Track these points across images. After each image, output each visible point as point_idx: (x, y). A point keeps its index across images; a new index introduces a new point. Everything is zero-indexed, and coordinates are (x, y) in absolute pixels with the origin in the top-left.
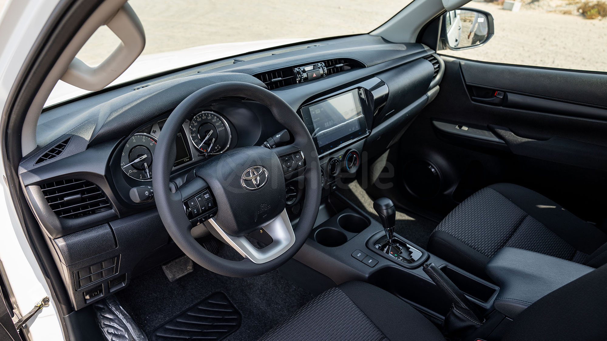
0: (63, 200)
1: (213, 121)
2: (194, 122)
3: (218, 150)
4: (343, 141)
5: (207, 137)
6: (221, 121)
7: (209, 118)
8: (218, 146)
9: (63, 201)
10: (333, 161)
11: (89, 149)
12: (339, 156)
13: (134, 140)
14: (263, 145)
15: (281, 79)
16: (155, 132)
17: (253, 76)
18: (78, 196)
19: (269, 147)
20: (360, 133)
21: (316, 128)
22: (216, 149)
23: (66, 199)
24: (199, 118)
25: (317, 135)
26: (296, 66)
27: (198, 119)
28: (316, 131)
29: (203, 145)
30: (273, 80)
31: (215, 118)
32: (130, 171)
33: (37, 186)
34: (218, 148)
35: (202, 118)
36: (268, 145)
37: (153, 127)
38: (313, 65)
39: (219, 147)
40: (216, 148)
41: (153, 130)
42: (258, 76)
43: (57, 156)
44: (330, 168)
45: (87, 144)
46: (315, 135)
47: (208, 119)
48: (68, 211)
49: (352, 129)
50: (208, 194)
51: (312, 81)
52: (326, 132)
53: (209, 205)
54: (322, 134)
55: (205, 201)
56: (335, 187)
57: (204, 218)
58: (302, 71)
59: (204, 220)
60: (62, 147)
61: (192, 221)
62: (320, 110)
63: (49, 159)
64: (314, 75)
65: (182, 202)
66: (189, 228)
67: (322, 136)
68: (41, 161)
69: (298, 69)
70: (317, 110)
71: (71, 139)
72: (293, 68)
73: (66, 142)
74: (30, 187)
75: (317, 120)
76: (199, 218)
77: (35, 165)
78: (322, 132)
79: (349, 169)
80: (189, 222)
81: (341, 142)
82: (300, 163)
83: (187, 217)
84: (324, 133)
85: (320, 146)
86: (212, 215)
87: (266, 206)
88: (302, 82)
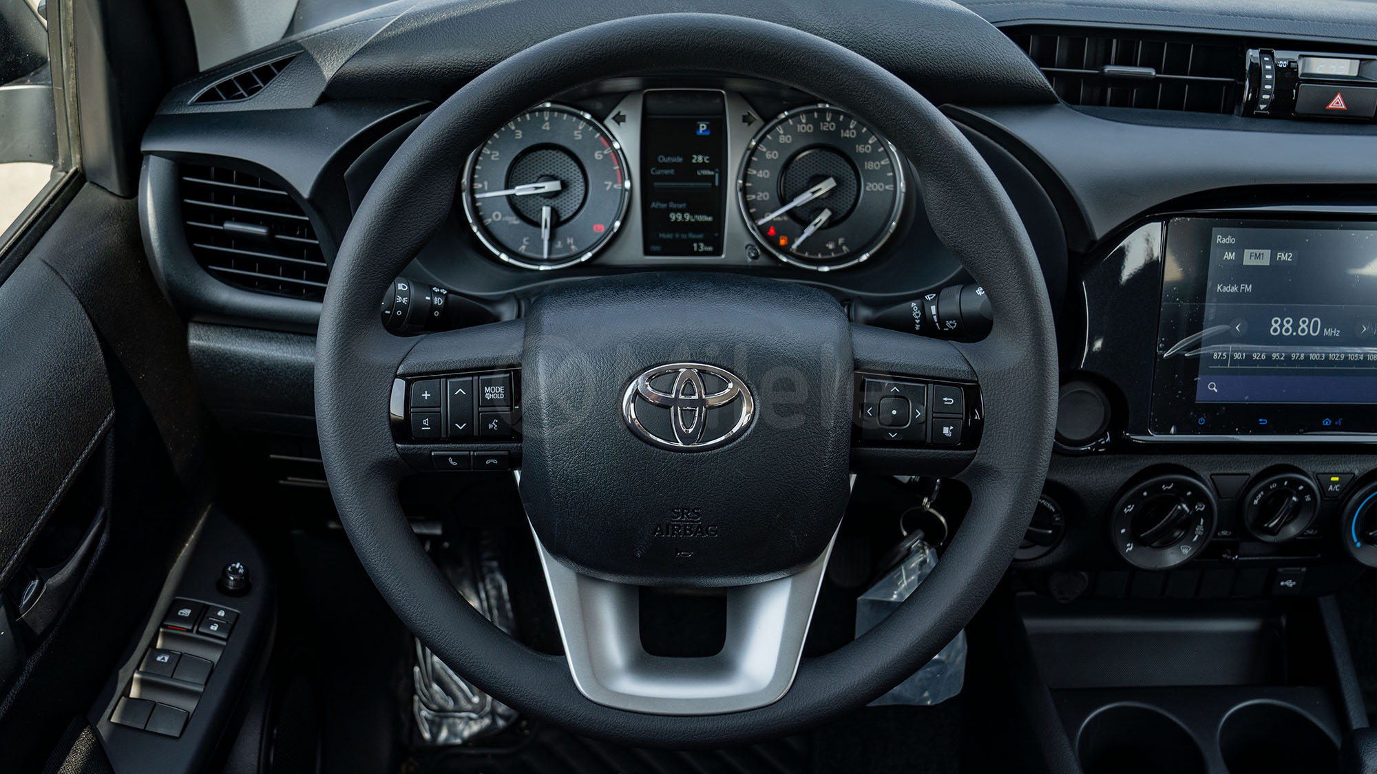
0: (222, 225)
1: (860, 149)
2: (781, 132)
3: (833, 255)
4: (1339, 422)
5: (805, 197)
6: (890, 160)
7: (847, 134)
8: (841, 241)
9: (221, 228)
10: (1283, 480)
11: (322, 106)
12: (1335, 474)
13: (547, 124)
14: (919, 301)
15: (1154, 74)
16: (619, 119)
17: (1000, 28)
18: (262, 231)
19: (935, 317)
21: (1214, 323)
22: (829, 251)
23: (229, 226)
24: (806, 124)
25: (1203, 351)
26: (1268, 45)
27: (801, 123)
28: (1206, 332)
29: (786, 218)
30: (1108, 69)
31: (870, 142)
32: (497, 216)
33: (170, 161)
34: (838, 248)
35: (817, 127)
36: (933, 309)
37: (620, 105)
38: (1361, 60)
39: (844, 248)
40: (831, 246)
41: (619, 113)
42: (1018, 34)
43: (244, 97)
44: (1256, 502)
45: (321, 92)
46: (1197, 345)
47: (842, 136)
48: (224, 259)
50: (500, 388)
51: (1300, 125)
52: (1263, 356)
53: (490, 426)
54: (1237, 356)
55: (479, 406)
56: (1290, 583)
57: (455, 458)
58: (1278, 70)
59: (455, 464)
60: (267, 75)
61: (402, 449)
62: (1273, 257)
63: (228, 99)
64: (1338, 103)
65: (392, 375)
66: (385, 469)
67: (1234, 362)
68: (210, 97)
69: (1260, 53)
70: (1258, 251)
71: (295, 62)
72: (1241, 43)
73: (281, 66)
74: (152, 158)
75: (1235, 289)
76: (437, 450)
77: (191, 105)
78: (1241, 346)
79: (1359, 545)
80: (389, 449)
81: (1327, 422)
82: (946, 430)
83: (387, 429)
84: (1249, 357)
85: (1200, 398)
86: (495, 462)
87: (699, 526)
88: (1261, 116)
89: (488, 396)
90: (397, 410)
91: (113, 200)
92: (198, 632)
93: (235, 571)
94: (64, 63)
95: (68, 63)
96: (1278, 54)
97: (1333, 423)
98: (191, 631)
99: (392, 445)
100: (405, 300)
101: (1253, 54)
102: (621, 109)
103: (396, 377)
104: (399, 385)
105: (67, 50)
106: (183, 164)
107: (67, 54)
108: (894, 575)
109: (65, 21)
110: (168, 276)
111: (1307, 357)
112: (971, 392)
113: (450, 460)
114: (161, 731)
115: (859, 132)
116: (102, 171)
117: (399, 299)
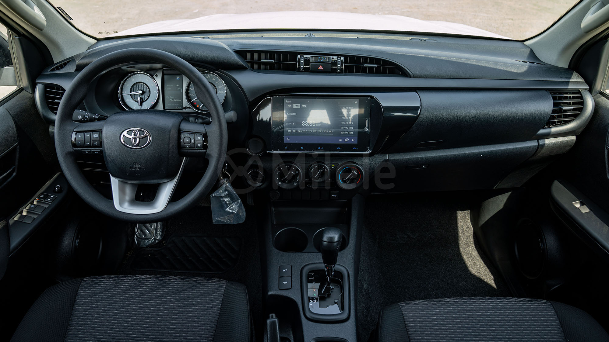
0: (54, 100)
4: (322, 148)
11: (76, 72)
13: (140, 77)
15: (273, 61)
16: (157, 76)
20: (354, 148)
21: (287, 123)
23: (56, 101)
25: (285, 130)
26: (302, 54)
28: (285, 125)
30: (262, 60)
32: (128, 100)
33: (43, 85)
38: (329, 57)
43: (59, 70)
44: (312, 171)
45: (76, 68)
46: (283, 128)
49: (343, 140)
50: (97, 135)
52: (301, 131)
53: (95, 144)
54: (294, 131)
55: (92, 139)
56: (335, 196)
57: (87, 151)
58: (305, 60)
59: (87, 153)
60: (65, 64)
61: (75, 149)
62: (301, 106)
63: (57, 70)
64: (321, 68)
65: (72, 132)
66: (70, 154)
67: (294, 133)
68: (53, 70)
69: (300, 56)
70: (297, 104)
71: (71, 61)
72: (296, 54)
73: (68, 62)
74: (39, 84)
75: (292, 114)
76: (83, 149)
77: (49, 71)
78: (295, 128)
79: (342, 183)
80: (71, 149)
81: (319, 148)
82: (199, 145)
83: (71, 144)
84: (297, 131)
85: (285, 142)
86: (97, 153)
87: (140, 167)
88: (302, 71)
89: (94, 137)
90: (73, 139)
91: (30, 94)
92: (44, 201)
93: (58, 187)
94: (16, 61)
95: (17, 61)
96: (305, 56)
97: (321, 148)
98: (42, 200)
99: (72, 148)
100: (87, 117)
101: (299, 56)
102: (157, 73)
103: (73, 132)
104: (74, 133)
105: (16, 58)
106: (47, 86)
107: (16, 59)
108: (219, 189)
109: (15, 51)
110: (42, 113)
111: (313, 131)
112: (205, 136)
113: (86, 152)
114: (26, 222)
115: (216, 79)
116: (27, 88)
117: (86, 116)
